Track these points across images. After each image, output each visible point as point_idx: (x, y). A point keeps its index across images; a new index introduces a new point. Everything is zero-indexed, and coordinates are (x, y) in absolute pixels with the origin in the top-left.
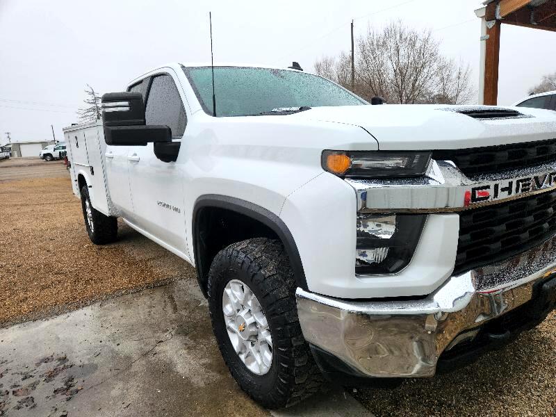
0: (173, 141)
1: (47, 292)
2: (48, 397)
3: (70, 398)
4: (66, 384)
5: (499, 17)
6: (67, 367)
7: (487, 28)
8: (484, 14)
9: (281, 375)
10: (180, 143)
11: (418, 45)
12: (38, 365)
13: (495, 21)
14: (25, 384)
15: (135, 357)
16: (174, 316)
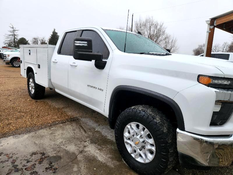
0: (103, 60)
1: (20, 120)
2: (43, 171)
3: (55, 172)
4: (50, 165)
5: (215, 25)
6: (47, 157)
7: (210, 28)
8: (209, 23)
9: (161, 164)
10: (106, 62)
11: (158, 27)
12: (31, 155)
13: (213, 26)
14: (29, 165)
15: (77, 153)
16: (86, 135)
